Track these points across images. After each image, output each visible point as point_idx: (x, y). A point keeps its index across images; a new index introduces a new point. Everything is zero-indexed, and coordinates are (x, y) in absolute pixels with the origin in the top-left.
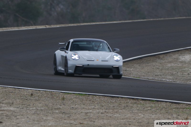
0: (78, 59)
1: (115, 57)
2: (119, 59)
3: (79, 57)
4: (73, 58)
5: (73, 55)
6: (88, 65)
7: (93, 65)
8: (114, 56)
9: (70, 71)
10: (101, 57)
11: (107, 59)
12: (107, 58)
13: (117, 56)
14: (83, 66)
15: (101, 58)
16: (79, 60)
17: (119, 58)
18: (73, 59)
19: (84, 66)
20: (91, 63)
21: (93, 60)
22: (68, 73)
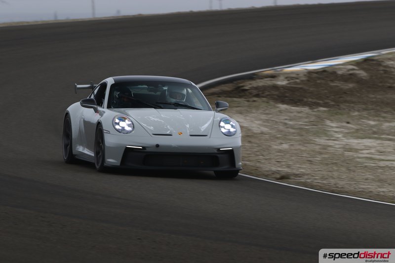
0: (131, 132)
1: (222, 124)
2: (232, 130)
3: (133, 125)
4: (117, 127)
5: (117, 121)
6: (157, 146)
7: (170, 147)
8: (220, 123)
9: (111, 161)
10: (188, 126)
11: (202, 130)
12: (203, 128)
13: (227, 122)
14: (144, 148)
15: (188, 128)
16: (133, 132)
17: (232, 126)
18: (118, 130)
19: (148, 150)
20: (163, 141)
21: (168, 133)
22: (105, 164)
